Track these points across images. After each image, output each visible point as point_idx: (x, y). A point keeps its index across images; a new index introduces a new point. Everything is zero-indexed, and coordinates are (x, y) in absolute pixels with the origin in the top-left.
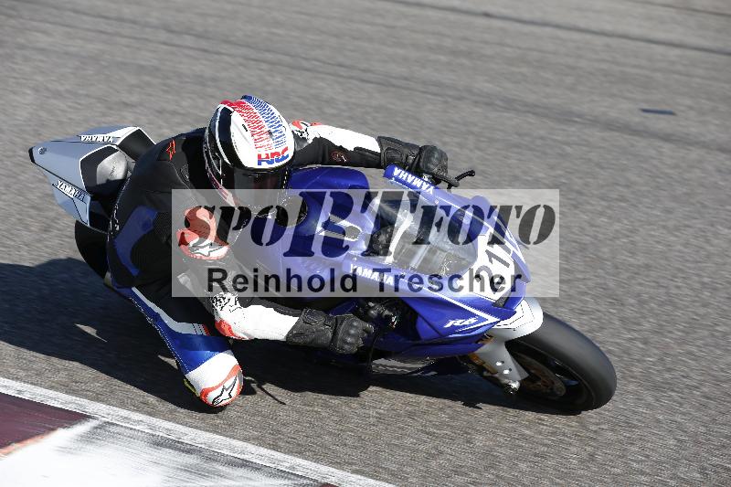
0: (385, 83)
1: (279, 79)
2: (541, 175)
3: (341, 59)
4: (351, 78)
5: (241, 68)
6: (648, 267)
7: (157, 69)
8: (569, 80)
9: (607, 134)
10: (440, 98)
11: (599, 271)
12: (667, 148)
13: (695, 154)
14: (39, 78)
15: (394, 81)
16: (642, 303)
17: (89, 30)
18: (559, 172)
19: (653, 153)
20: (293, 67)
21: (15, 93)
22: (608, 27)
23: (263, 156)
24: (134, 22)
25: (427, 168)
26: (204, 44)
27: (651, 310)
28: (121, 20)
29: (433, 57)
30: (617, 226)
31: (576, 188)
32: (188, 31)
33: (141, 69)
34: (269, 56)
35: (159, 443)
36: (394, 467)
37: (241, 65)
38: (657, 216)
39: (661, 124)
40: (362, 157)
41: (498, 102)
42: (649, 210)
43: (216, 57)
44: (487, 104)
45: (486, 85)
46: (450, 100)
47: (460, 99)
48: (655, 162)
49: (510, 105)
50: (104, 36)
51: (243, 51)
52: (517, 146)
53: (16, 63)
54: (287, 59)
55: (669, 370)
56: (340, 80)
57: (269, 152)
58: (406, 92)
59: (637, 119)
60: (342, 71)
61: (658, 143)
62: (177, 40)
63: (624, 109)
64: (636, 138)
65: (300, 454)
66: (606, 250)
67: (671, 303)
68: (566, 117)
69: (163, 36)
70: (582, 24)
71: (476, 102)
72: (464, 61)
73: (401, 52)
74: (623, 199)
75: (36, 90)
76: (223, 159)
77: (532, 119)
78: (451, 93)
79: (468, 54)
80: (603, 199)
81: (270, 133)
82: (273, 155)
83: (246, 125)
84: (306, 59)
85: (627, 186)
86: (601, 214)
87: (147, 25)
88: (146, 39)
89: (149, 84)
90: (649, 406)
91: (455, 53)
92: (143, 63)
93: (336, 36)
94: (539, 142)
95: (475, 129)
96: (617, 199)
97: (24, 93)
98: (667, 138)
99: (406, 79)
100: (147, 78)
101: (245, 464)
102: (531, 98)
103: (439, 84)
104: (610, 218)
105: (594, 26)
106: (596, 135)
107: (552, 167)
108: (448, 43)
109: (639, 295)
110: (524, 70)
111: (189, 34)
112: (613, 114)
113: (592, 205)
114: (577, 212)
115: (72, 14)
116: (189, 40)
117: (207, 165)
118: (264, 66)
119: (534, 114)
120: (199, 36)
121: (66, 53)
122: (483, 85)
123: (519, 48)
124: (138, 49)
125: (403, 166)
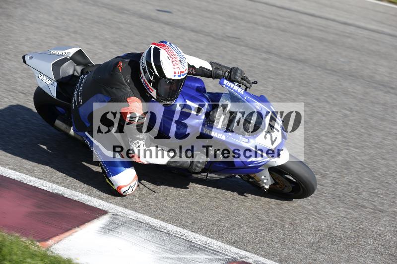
2: (108, 36)
12: (167, 28)
13: (179, 32)
18: (117, 36)
23: (177, 73)
25: (236, 79)
39: (165, 17)
40: (203, 71)
52: (98, 22)
57: (180, 71)
63: (149, 9)
64: (153, 23)
76: (155, 73)
81: (180, 61)
83: (169, 56)
94: (108, 21)
95: (78, 13)
98: (167, 24)
107: (113, 33)
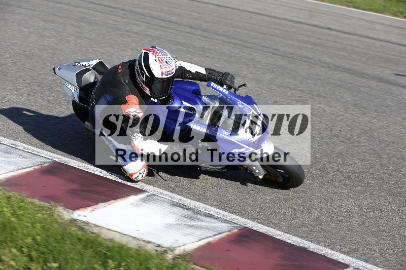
0: (283, 56)
1: (237, 51)
2: (349, 99)
3: (265, 44)
4: (269, 52)
5: (221, 45)
6: (393, 142)
7: (185, 44)
8: (364, 59)
9: (379, 84)
10: (307, 64)
11: (372, 143)
12: (405, 91)
14: (134, 45)
15: (288, 55)
16: (390, 158)
17: (156, 25)
18: (357, 99)
19: (398, 93)
20: (244, 46)
21: (123, 51)
22: (382, 38)
23: (164, 72)
24: (176, 23)
25: (226, 82)
26: (205, 34)
27: (394, 161)
28: (171, 22)
29: (305, 45)
30: (381, 124)
31: (364, 106)
32: (199, 28)
33: (178, 43)
34: (234, 41)
35: (175, 205)
36: (276, 222)
37: (221, 44)
38: (399, 121)
39: (402, 80)
40: (198, 76)
41: (333, 67)
42: (395, 118)
43: (210, 40)
44: (327, 67)
45: (328, 59)
46: (311, 64)
47: (316, 64)
48: (399, 97)
49: (337, 68)
50: (163, 28)
51: (222, 38)
52: (339, 86)
53: (124, 38)
54: (241, 43)
55: (400, 188)
56: (264, 53)
57: (166, 71)
58: (292, 60)
59: (392, 78)
60: (265, 49)
61: (401, 89)
62: (193, 31)
63: (388, 73)
64: (392, 86)
65: (236, 213)
66: (375, 134)
67: (402, 158)
68: (362, 75)
69: (188, 29)
70: (371, 36)
71: (323, 66)
72: (318, 48)
73: (291, 42)
74: (384, 112)
75: (132, 50)
76: (145, 73)
77: (346, 75)
78: (313, 61)
79: (320, 45)
80: (375, 111)
81: (166, 62)
82: (168, 72)
83: (156, 59)
84: (249, 43)
85: (387, 107)
86: (374, 118)
87: (182, 25)
88: (181, 31)
89: (181, 50)
90: (389, 203)
91: (314, 44)
92: (179, 41)
93: (263, 34)
94: (349, 85)
95: (321, 78)
96: (382, 112)
97: (128, 51)
99: (292, 54)
100: (180, 47)
101: (211, 216)
102: (347, 66)
103: (306, 57)
104: (378, 120)
105: (376, 37)
106: (374, 84)
107: (354, 96)
108: (312, 40)
109: (388, 154)
110: (345, 53)
111: (200, 30)
112: (382, 75)
113: (371, 114)
114: (363, 116)
115: (150, 18)
116: (199, 32)
117: (137, 76)
118: (232, 45)
119: (347, 73)
120: (204, 31)
121: (146, 35)
122: (326, 59)
123: (343, 44)
124: (178, 35)
125: (215, 81)
